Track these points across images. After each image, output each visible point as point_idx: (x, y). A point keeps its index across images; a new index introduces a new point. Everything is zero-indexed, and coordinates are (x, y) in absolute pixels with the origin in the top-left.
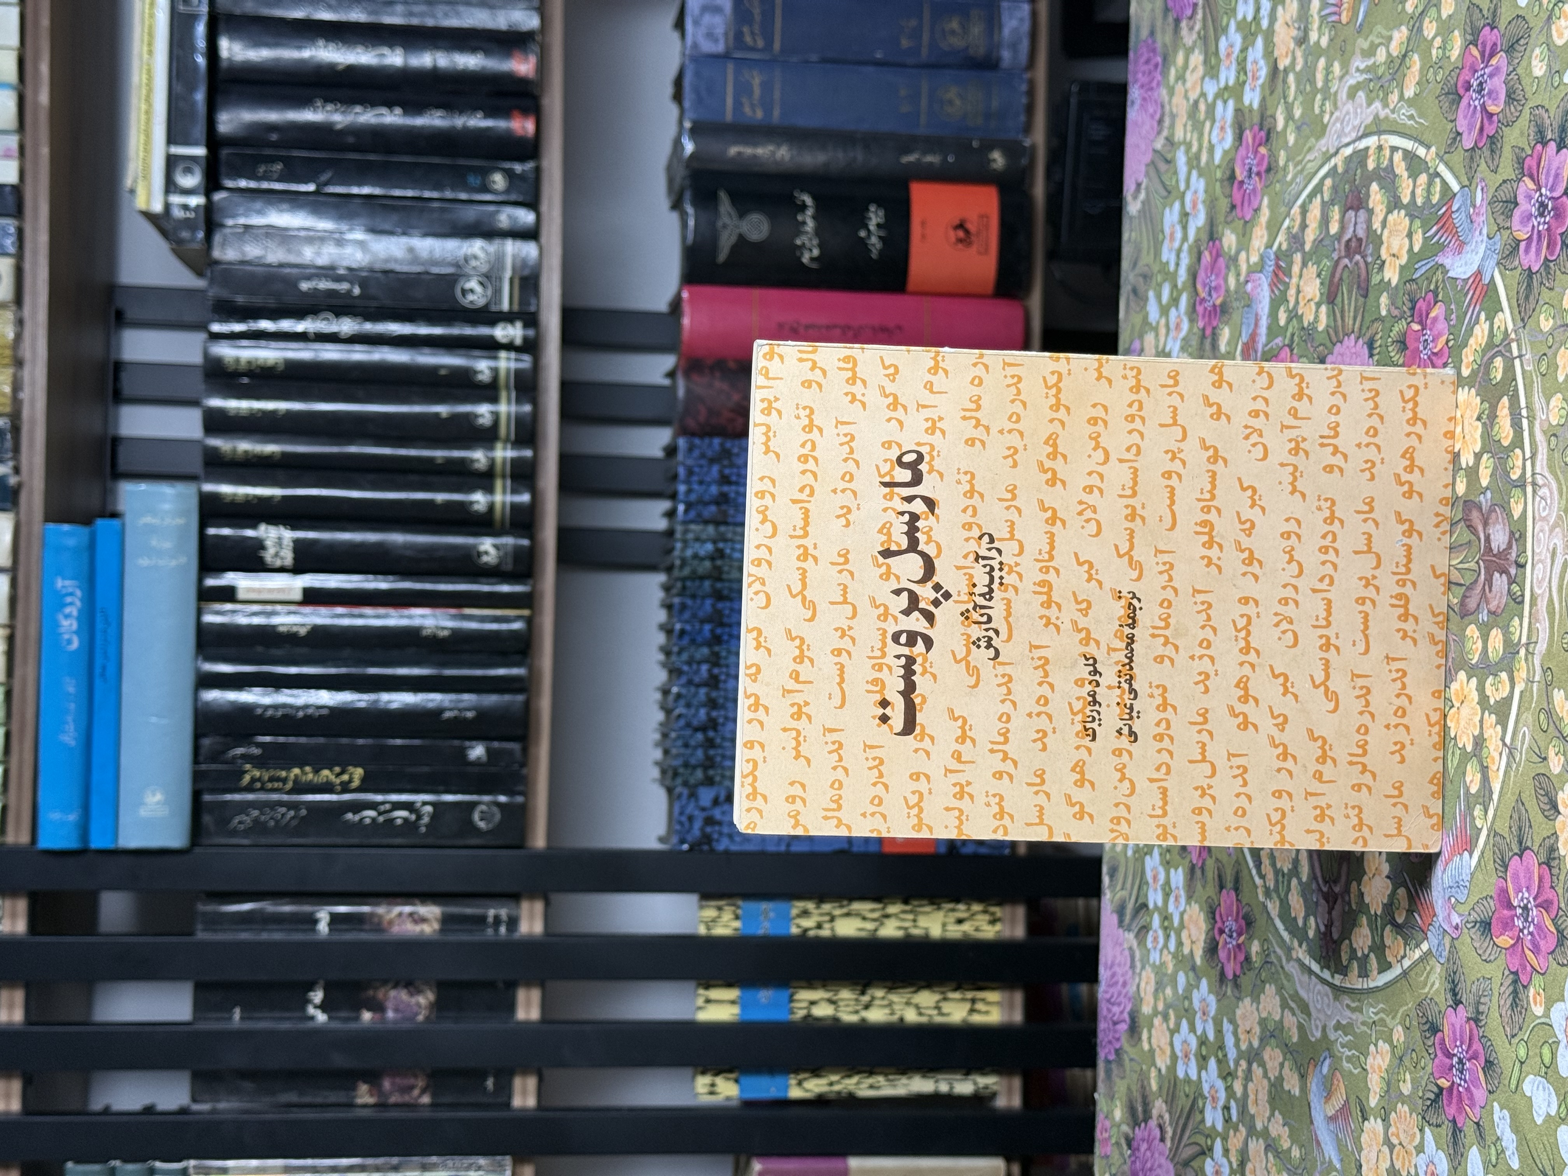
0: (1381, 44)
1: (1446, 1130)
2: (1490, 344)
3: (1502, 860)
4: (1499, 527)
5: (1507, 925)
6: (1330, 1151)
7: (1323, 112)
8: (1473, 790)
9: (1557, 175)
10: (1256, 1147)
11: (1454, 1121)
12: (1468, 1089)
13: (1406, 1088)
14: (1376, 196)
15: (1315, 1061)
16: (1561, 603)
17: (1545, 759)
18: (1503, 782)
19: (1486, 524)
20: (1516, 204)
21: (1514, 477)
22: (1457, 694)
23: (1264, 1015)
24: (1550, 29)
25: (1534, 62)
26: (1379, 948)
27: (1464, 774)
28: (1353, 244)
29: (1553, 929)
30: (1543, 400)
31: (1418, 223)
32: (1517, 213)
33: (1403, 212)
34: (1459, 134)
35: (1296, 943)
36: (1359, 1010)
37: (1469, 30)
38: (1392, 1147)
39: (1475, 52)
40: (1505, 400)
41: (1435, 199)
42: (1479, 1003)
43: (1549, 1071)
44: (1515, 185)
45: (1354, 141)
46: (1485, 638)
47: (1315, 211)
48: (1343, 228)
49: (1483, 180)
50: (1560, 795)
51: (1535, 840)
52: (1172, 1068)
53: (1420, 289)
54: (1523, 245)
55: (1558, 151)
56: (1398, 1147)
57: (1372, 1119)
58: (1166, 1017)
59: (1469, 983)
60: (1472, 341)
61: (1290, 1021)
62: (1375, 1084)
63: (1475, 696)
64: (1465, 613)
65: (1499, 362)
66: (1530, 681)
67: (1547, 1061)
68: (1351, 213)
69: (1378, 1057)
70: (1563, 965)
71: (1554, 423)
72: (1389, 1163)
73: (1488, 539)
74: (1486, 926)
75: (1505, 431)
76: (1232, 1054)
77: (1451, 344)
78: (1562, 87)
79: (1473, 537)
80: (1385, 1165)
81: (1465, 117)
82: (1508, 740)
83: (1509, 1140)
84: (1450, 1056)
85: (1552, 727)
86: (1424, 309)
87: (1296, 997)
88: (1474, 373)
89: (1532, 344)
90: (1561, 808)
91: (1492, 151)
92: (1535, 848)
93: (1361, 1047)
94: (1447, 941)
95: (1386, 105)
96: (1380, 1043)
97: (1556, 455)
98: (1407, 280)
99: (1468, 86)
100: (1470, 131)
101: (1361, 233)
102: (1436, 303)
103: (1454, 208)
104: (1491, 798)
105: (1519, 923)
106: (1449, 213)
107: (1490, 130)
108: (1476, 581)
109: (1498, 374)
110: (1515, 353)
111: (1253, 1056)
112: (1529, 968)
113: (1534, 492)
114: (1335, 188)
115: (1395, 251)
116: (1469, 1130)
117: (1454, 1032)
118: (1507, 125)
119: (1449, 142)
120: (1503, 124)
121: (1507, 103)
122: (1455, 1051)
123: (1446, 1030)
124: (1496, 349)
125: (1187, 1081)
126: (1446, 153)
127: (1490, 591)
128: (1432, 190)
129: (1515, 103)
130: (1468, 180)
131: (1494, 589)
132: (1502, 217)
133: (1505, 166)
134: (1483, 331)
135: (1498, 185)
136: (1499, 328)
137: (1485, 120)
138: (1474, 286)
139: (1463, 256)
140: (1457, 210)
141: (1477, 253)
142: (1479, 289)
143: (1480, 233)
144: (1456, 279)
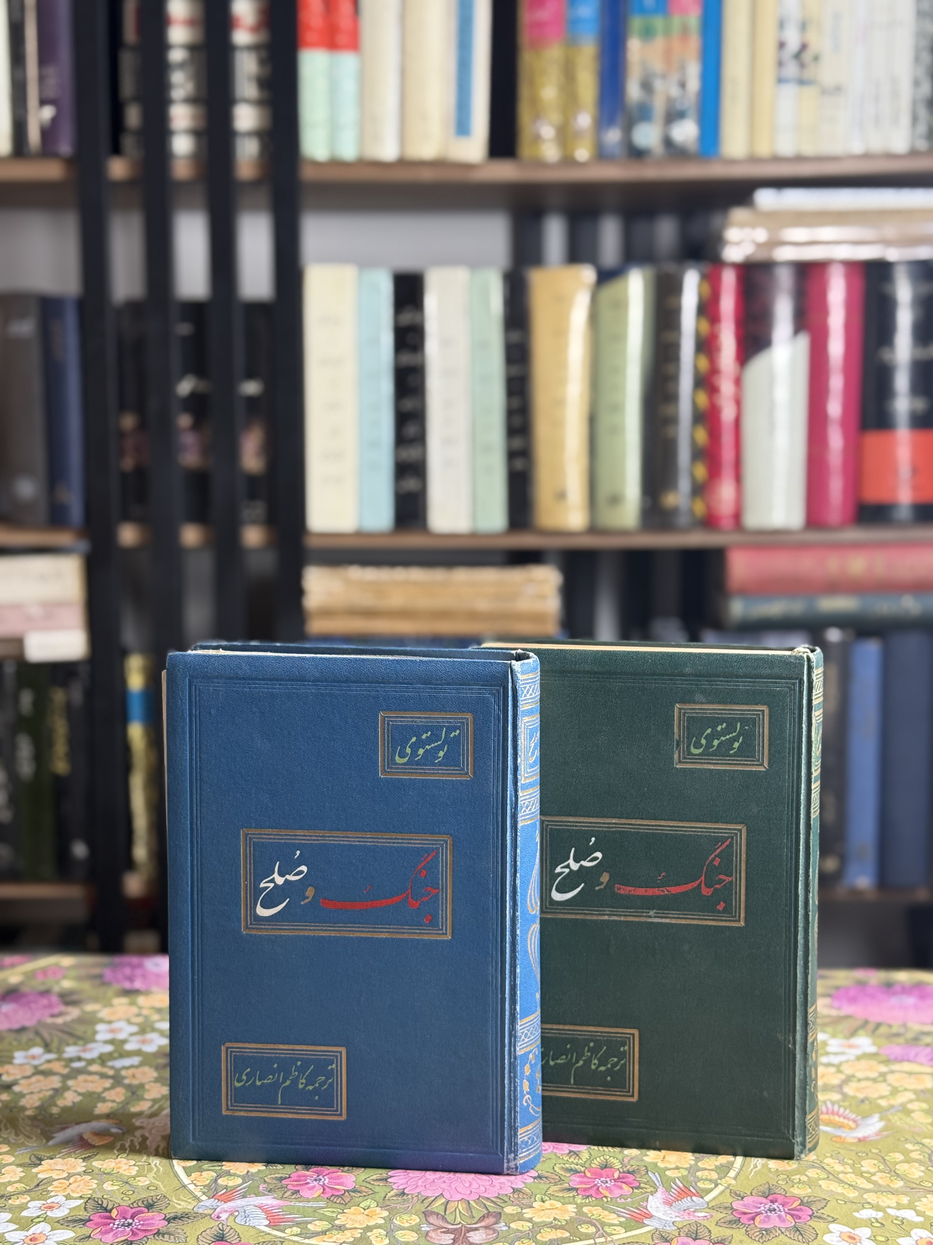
1: (83, 1214)
2: (603, 1224)
4: (484, 1236)
8: (309, 1226)
10: (55, 1082)
11: (90, 1220)
12: (112, 1230)
13: (108, 1186)
15: (119, 1124)
19: (486, 1227)
20: (695, 1239)
22: (372, 1212)
23: (147, 1087)
27: (320, 1220)
31: (685, 1173)
32: (689, 1240)
33: (693, 1162)
34: (742, 1198)
36: (157, 1153)
37: (810, 1200)
38: (67, 1178)
39: (796, 1204)
41: (700, 1185)
42: (169, 1234)
44: (707, 1238)
46: (411, 1229)
49: (712, 1216)
52: (102, 1021)
53: (641, 1177)
56: (68, 1183)
57: (85, 1164)
58: (138, 1015)
59: (183, 1227)
60: (606, 1213)
61: (144, 1106)
62: (108, 1165)
63: (371, 1223)
64: (426, 1214)
65: (592, 1230)
69: (126, 1167)
72: (56, 1177)
73: (476, 1229)
74: (221, 1238)
75: (547, 1237)
76: (119, 1063)
77: (605, 1199)
79: (476, 1220)
80: (54, 1175)
81: (753, 1202)
84: (133, 1217)
86: (628, 1180)
88: (585, 1215)
91: (730, 1222)
94: (210, 1212)
96: (137, 1168)
98: (647, 1168)
99: (773, 1202)
100: (744, 1206)
102: (632, 1188)
103: (694, 1198)
104: (305, 1238)
106: (692, 1195)
107: (744, 1219)
108: (448, 1223)
109: (584, 1229)
111: (117, 1079)
115: (667, 1158)
116: (85, 1231)
117: (148, 1220)
118: (747, 1231)
119: (738, 1192)
120: (747, 1228)
121: (761, 1230)
122: (136, 1221)
123: (150, 1214)
124: (600, 1228)
125: (95, 1032)
126: (731, 1190)
127: (442, 1232)
128: (706, 1182)
129: (761, 1235)
130: (712, 1207)
131: (443, 1234)
132: (687, 1230)
133: (719, 1231)
134: (612, 1219)
135: (708, 1227)
136: (615, 1230)
137: (750, 1216)
138: (642, 1213)
139: (663, 1206)
140: (692, 1200)
141: (663, 1214)
142: (640, 1216)
143: (677, 1216)
144: (647, 1201)
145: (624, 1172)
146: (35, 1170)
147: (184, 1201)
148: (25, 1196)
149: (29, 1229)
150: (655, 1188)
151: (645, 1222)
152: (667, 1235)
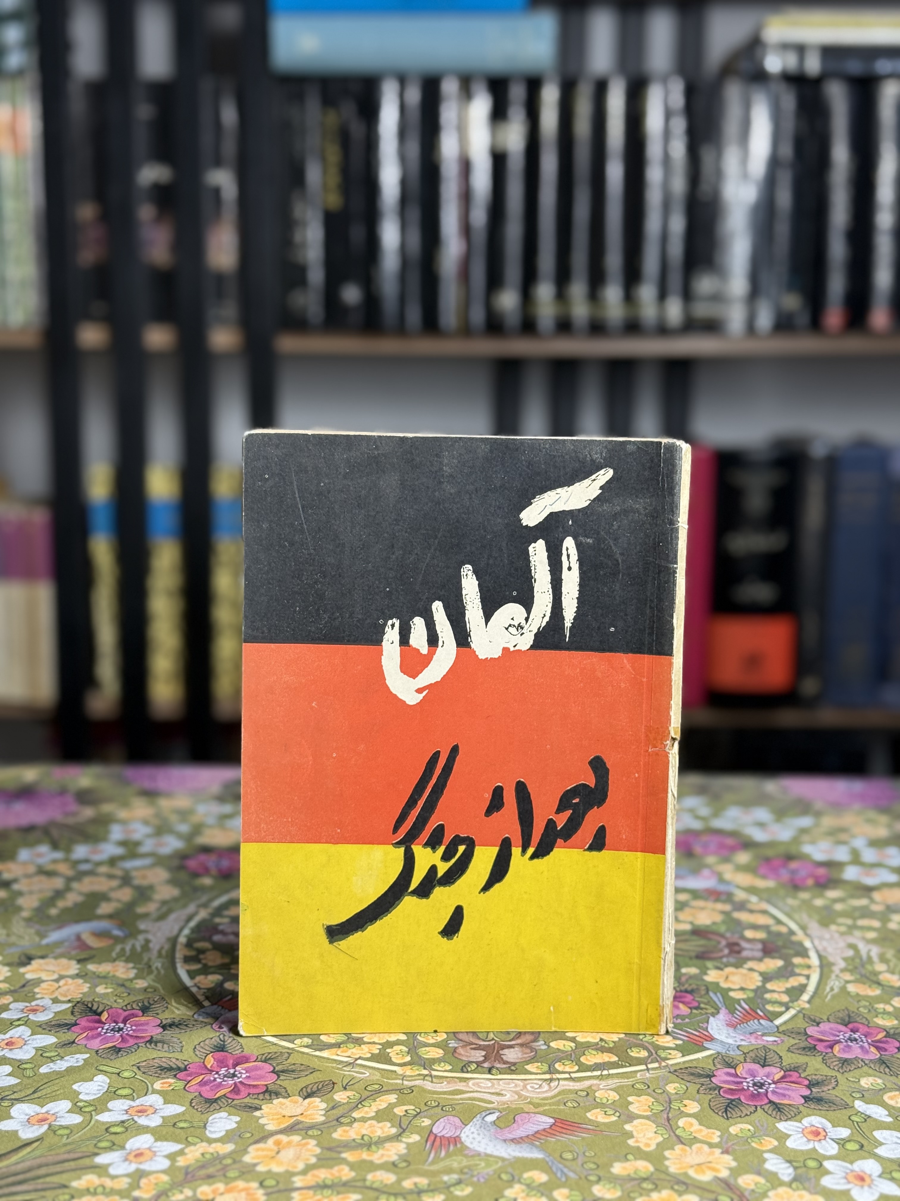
0: (889, 966)
1: (71, 1019)
2: (658, 1048)
3: (269, 1059)
4: (520, 1055)
5: (222, 1063)
6: (55, 936)
7: (839, 925)
8: (322, 1037)
9: (784, 1095)
10: (58, 883)
11: (76, 1024)
12: (99, 1035)
13: (101, 990)
14: (773, 964)
15: (122, 925)
16: (461, 1099)
17: (345, 1089)
18: (328, 1059)
19: (522, 1045)
20: (763, 1066)
21: (557, 1066)
23: (157, 888)
24: (897, 1090)
25: (871, 1080)
26: (206, 970)
28: (736, 948)
29: (218, 1095)
30: (614, 1086)
31: (751, 995)
32: (757, 1067)
33: (760, 984)
34: (818, 1024)
35: (210, 910)
36: (160, 955)
37: (897, 1031)
38: (57, 981)
39: (880, 1036)
40: (616, 1059)
41: (769, 1007)
42: (163, 1042)
43: (112, 1094)
44: (778, 1065)
45: (815, 947)
46: (436, 1045)
47: (762, 920)
48: (749, 941)
49: (783, 1041)
50: (317, 1100)
51: (286, 1082)
52: (117, 821)
53: (701, 997)
54: (732, 1071)
55: (803, 1097)
56: (56, 985)
57: (78, 966)
58: (156, 816)
59: (179, 1036)
61: (151, 907)
62: (104, 968)
63: (393, 1038)
65: (644, 1054)
66: (403, 1077)
67: (120, 1092)
68: (759, 946)
69: (123, 970)
70: (191, 1103)
71: (597, 1094)
73: (511, 1047)
74: (221, 1048)
75: (591, 1058)
76: (129, 864)
78: (851, 1098)
79: (512, 1036)
80: (44, 976)
81: (831, 1029)
82: (359, 1062)
83: (61, 1065)
84: (125, 1022)
85: (368, 1094)
86: (687, 1000)
87: (170, 911)
89: (657, 1078)
90: (308, 1100)
91: (804, 1049)
92: (278, 1082)
93: (133, 958)
94: (211, 1020)
95: (842, 970)
96: (135, 971)
97: (572, 1096)
98: (709, 987)
99: (854, 1031)
101: (745, 954)
102: (691, 1008)
103: (762, 1021)
104: (316, 1050)
105: (223, 1071)
106: (759, 1018)
108: (479, 1038)
109: (635, 1053)
110: (650, 1066)
111: (126, 880)
112: (189, 1078)
113: (546, 1080)
114: (779, 934)
115: (731, 978)
116: (69, 1036)
117: (142, 1025)
118: (823, 1060)
119: (812, 1017)
120: (825, 1056)
121: (840, 1059)
122: (128, 1025)
123: (143, 1019)
124: (654, 1052)
125: (107, 832)
126: (804, 1015)
127: (472, 1049)
128: (776, 1005)
129: (840, 1065)
130: (783, 1031)
131: (473, 1051)
132: (754, 1056)
133: (792, 1058)
134: (668, 1042)
135: (779, 1052)
136: (670, 1054)
137: (828, 1043)
138: (702, 1035)
139: (725, 1028)
140: (760, 1023)
141: (727, 1037)
142: (700, 1039)
143: (742, 1040)
144: (708, 1022)
145: (681, 991)
146: (22, 970)
147: (183, 1005)
148: (8, 997)
149: (7, 1032)
150: (716, 1009)
151: (705, 1045)
152: (731, 1060)
